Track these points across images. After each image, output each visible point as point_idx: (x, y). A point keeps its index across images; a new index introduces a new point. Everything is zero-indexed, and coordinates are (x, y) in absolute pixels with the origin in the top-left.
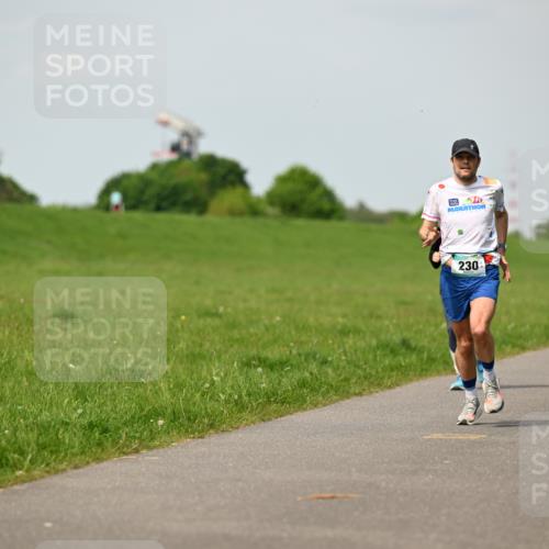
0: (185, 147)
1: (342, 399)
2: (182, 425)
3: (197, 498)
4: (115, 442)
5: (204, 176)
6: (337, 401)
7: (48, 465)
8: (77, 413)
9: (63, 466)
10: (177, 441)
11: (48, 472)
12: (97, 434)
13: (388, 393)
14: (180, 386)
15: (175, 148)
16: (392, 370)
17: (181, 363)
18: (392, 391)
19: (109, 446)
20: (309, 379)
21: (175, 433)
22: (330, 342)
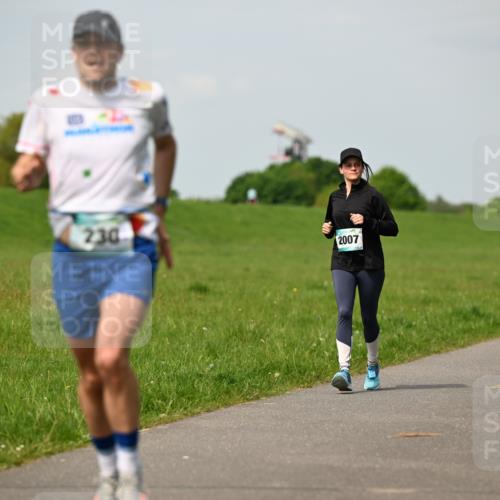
0: (296, 151)
1: (424, 355)
2: (294, 377)
3: (306, 436)
4: (240, 391)
5: (312, 176)
6: (420, 357)
7: (185, 409)
8: (209, 367)
9: (198, 410)
10: (290, 390)
11: (186, 415)
12: (225, 385)
13: (461, 351)
14: (292, 345)
15: (289, 153)
16: (465, 332)
17: (294, 326)
18: (465, 350)
19: (235, 394)
20: (397, 340)
21: (288, 383)
22: (414, 310)
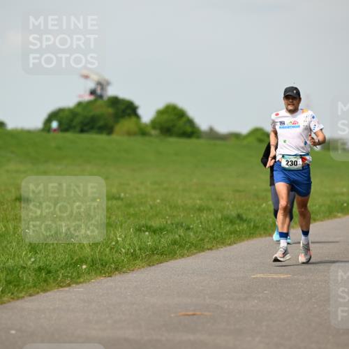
0: (99, 91)
1: (200, 252)
2: (97, 268)
3: (108, 315)
4: (55, 280)
5: (111, 110)
6: (197, 253)
7: (12, 294)
8: (31, 261)
9: (22, 295)
10: (95, 279)
11: (13, 298)
12: (44, 274)
13: (228, 248)
14: (96, 244)
15: (93, 92)
16: (231, 234)
18: (232, 247)
19: (51, 281)
20: (178, 239)
21: (93, 273)
22: (192, 216)
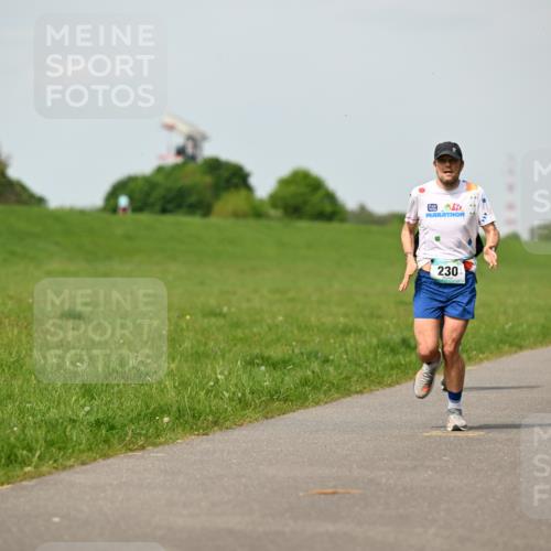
0: (190, 150)
1: (344, 397)
2: (186, 422)
3: (201, 494)
4: (121, 440)
5: (208, 179)
6: (339, 398)
7: (55, 461)
8: (85, 411)
9: (71, 462)
10: (182, 438)
11: (56, 468)
12: (104, 432)
13: (388, 391)
14: (184, 384)
15: (181, 152)
16: (392, 368)
17: (186, 361)
18: (393, 389)
20: (311, 377)
21: (180, 430)
22: (332, 341)
